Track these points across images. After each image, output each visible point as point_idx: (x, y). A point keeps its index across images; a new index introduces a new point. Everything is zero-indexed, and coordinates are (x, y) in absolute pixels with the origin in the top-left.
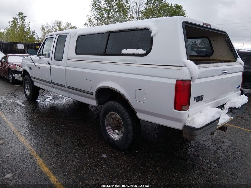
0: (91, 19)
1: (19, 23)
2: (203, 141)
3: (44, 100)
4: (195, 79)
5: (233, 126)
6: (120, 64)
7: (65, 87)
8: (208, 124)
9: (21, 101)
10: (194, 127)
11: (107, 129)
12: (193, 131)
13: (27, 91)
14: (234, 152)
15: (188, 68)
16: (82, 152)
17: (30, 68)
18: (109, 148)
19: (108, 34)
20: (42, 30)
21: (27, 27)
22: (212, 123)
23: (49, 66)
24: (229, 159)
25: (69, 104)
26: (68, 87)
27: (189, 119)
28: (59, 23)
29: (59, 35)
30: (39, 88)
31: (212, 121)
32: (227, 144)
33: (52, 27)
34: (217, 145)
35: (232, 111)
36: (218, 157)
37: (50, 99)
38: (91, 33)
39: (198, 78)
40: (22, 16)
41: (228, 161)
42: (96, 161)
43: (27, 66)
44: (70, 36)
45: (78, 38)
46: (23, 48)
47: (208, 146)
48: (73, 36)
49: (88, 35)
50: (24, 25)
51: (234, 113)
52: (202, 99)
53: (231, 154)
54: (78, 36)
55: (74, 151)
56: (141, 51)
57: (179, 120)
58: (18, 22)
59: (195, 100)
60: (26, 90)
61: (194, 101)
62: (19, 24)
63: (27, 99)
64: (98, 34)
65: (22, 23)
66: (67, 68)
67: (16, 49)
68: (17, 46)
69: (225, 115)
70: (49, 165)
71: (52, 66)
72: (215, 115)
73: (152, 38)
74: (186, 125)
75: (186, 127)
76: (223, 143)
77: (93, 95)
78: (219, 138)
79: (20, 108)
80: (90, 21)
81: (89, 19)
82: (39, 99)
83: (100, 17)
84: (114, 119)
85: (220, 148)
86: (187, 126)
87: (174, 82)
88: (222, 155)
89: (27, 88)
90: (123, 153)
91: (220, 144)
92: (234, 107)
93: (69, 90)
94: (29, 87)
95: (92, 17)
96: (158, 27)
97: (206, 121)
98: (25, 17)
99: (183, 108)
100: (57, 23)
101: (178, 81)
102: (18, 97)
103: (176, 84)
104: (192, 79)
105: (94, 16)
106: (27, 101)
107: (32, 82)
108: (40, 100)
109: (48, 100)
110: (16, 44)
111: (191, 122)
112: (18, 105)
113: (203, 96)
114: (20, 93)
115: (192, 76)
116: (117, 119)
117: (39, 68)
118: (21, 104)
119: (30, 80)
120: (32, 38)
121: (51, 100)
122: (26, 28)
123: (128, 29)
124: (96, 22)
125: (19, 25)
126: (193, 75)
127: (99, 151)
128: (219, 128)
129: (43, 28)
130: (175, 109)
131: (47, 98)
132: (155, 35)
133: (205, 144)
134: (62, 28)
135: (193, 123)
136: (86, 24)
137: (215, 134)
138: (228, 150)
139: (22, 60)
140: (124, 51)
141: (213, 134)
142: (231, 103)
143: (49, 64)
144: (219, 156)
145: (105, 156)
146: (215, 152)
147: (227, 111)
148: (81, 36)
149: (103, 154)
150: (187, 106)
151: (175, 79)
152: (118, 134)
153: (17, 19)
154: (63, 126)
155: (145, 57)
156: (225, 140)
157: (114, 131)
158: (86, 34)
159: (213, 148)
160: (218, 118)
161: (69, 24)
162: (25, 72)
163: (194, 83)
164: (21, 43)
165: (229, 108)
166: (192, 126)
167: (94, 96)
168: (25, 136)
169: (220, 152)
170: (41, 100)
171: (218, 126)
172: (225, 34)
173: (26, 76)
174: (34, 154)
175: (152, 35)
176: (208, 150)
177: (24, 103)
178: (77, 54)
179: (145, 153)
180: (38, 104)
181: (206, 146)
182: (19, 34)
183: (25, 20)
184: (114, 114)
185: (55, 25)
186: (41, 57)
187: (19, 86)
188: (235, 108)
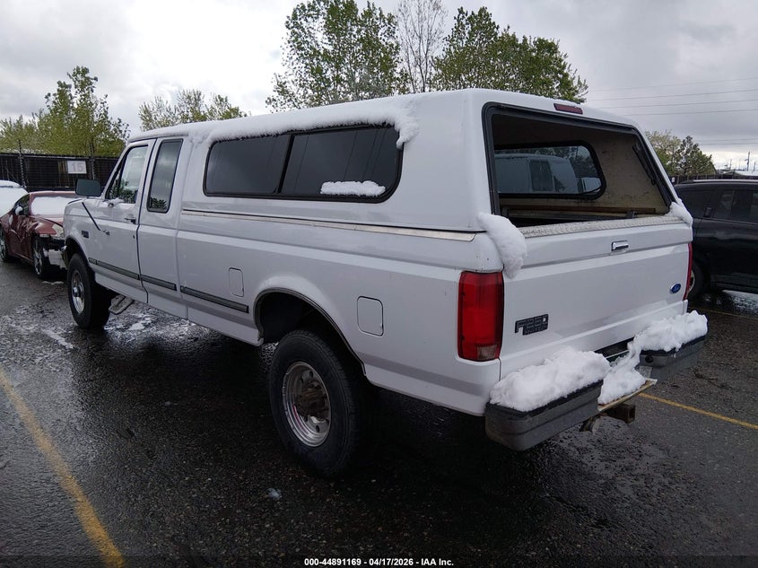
0: (287, 84)
1: (76, 98)
2: (578, 449)
3: (128, 325)
4: (516, 268)
5: (678, 405)
6: (317, 223)
7: (176, 290)
8: (561, 401)
9: (58, 330)
10: (513, 409)
11: (288, 413)
12: (510, 419)
13: (77, 300)
14: (667, 483)
15: (492, 239)
16: (212, 481)
17: (85, 234)
18: (292, 472)
19: (287, 137)
20: (143, 118)
21: (98, 111)
22: (572, 396)
23: (133, 228)
24: (648, 506)
25: (196, 339)
26: (184, 290)
27: (502, 383)
28: (193, 96)
29: (162, 139)
30: (110, 290)
31: (575, 390)
32: (651, 461)
33: (173, 110)
34: (619, 462)
35: (650, 362)
36: (614, 500)
37: (144, 325)
38: (244, 135)
39: (523, 267)
40: (84, 78)
41: (642, 511)
42: (247, 510)
43: (78, 227)
44: (191, 142)
45: (211, 149)
46: (84, 172)
47: (590, 465)
48: (200, 143)
49: (237, 139)
50: (91, 104)
51: (659, 367)
52: (544, 327)
53: (657, 490)
54: (212, 141)
55: (187, 479)
56: (371, 188)
57: (472, 389)
58: (73, 95)
59: (521, 330)
60: (74, 298)
61: (516, 332)
62: (76, 102)
63: (76, 324)
64: (263, 136)
65: (84, 99)
66: (182, 235)
67: (62, 174)
68: (66, 167)
69: (630, 373)
70: (107, 518)
71: (143, 229)
72: (582, 373)
73: (400, 152)
74: (492, 402)
75: (491, 407)
76: (637, 457)
77: (247, 312)
78: (629, 441)
79: (54, 351)
80: (283, 90)
81: (281, 86)
82: (114, 323)
83: (312, 79)
84: (308, 384)
85: (626, 473)
86: (495, 404)
87: (454, 277)
88: (628, 492)
89: (76, 290)
90: (332, 484)
91: (628, 460)
92: (656, 349)
93: (186, 297)
94: (82, 289)
95: (290, 78)
96: (417, 120)
97: (552, 390)
98: (93, 81)
99: (485, 351)
100: (189, 97)
101: (465, 274)
102: (52, 316)
103: (460, 284)
104: (506, 268)
105: (293, 78)
106: (76, 329)
107: (92, 273)
108: (114, 327)
109: (138, 326)
110: (64, 159)
111: (505, 394)
112: (49, 340)
113: (546, 316)
114: (60, 305)
115: (505, 260)
116: (316, 384)
117: (108, 233)
118: (57, 338)
119: (84, 268)
120: (111, 142)
121: (146, 326)
122: (96, 112)
123: (342, 125)
124: (302, 94)
125: (76, 106)
126: (507, 256)
127: (261, 479)
128: (606, 411)
129: (146, 111)
130: (461, 355)
131: (137, 320)
132: (408, 141)
133: (583, 460)
134: (202, 114)
135: (511, 397)
136: (270, 101)
137: (594, 430)
138: (648, 479)
139: (67, 209)
140: (329, 188)
141: (589, 429)
142: (650, 336)
143: (133, 221)
144: (618, 495)
145: (275, 494)
146: (609, 485)
147: (636, 360)
148: (220, 142)
149: (270, 489)
150: (493, 347)
151: (459, 268)
152: (318, 429)
153: (70, 86)
154: (168, 403)
155: (382, 204)
156: (646, 447)
157: (306, 420)
158: (233, 136)
159: (604, 472)
160: (596, 381)
161: (221, 100)
162: (73, 246)
163: (514, 280)
164: (78, 158)
165: (643, 352)
166: (509, 404)
167: (251, 317)
168: (53, 433)
169: (622, 485)
170: (118, 327)
171: (603, 405)
172: (632, 132)
173: (75, 257)
174: (72, 486)
175: (399, 142)
176: (589, 476)
177: (65, 336)
178: (207, 193)
179: (397, 486)
180: (107, 339)
181: (584, 466)
182: (76, 130)
183: (92, 91)
184: (308, 369)
185: (182, 102)
186: (112, 201)
187: (60, 285)
188: (662, 352)
